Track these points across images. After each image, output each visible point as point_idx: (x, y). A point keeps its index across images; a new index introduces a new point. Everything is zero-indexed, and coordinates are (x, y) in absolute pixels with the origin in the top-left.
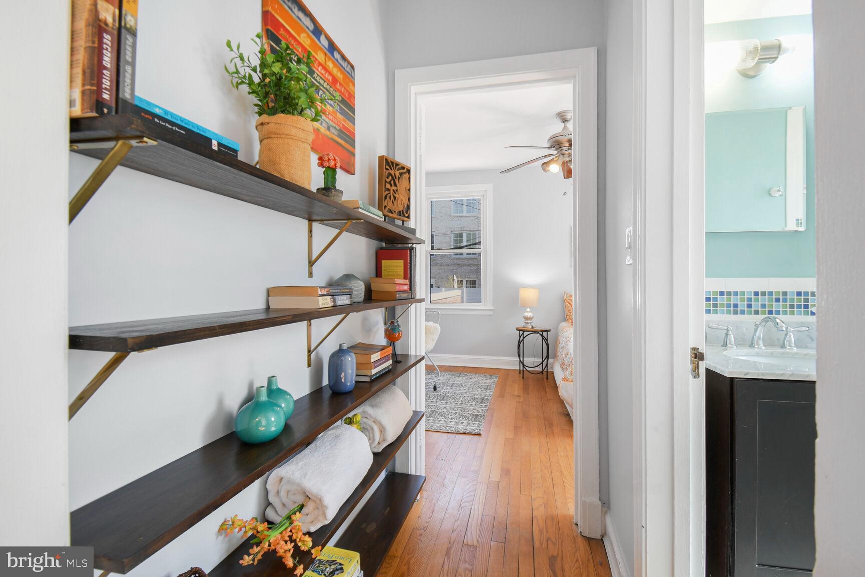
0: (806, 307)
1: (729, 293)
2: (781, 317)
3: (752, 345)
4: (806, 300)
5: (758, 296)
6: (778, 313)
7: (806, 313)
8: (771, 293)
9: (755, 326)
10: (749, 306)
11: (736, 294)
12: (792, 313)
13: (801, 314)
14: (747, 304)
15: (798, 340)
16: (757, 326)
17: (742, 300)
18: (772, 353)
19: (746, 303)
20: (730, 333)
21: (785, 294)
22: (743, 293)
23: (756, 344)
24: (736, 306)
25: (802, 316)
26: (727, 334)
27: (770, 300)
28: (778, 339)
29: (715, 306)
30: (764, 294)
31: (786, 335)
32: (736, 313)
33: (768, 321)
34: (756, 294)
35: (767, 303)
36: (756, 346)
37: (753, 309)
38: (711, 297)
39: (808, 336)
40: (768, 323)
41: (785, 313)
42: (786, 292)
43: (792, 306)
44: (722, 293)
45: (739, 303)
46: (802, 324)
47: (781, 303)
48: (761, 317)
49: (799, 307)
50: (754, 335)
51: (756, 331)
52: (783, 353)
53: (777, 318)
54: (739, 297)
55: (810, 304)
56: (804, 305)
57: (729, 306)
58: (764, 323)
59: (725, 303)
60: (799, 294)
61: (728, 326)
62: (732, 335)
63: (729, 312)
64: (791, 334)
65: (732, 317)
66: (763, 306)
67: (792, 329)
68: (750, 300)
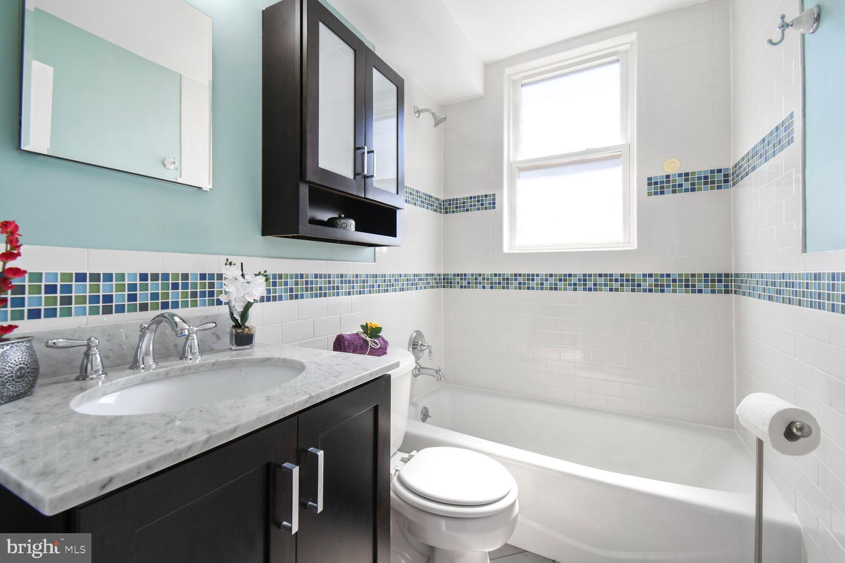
0: (211, 294)
1: (95, 277)
2: (180, 311)
3: (134, 365)
4: (212, 285)
5: (147, 280)
6: (175, 305)
7: (211, 303)
8: (166, 276)
9: (140, 331)
10: (132, 298)
11: (108, 277)
12: (195, 304)
13: (205, 305)
14: (128, 294)
15: (202, 341)
16: (143, 331)
17: (120, 288)
18: (167, 373)
19: (126, 293)
20: (95, 350)
21: (185, 276)
22: (121, 276)
23: (141, 363)
24: (108, 299)
25: (207, 308)
26: (87, 355)
27: (165, 287)
28: (176, 346)
29: (67, 301)
30: (155, 277)
31: (187, 339)
32: (107, 311)
33: (161, 321)
34: (143, 277)
35: (160, 292)
36: (143, 366)
37: (138, 302)
38: (59, 284)
39: (214, 333)
40: (162, 324)
41: (185, 304)
42: (187, 274)
43: (194, 295)
44: (81, 277)
45: (114, 293)
46: (208, 319)
47: (180, 291)
48: (151, 314)
49: (203, 294)
50: (138, 347)
51: (142, 338)
52: (184, 369)
53: (176, 315)
54: (114, 283)
55: (215, 290)
56: (209, 291)
57: (94, 299)
58: (154, 326)
59: (88, 294)
60: (203, 276)
61: (89, 339)
62: (98, 356)
63: (94, 311)
64: (194, 335)
65: (103, 320)
66: (155, 296)
67: (195, 329)
68: (133, 287)
